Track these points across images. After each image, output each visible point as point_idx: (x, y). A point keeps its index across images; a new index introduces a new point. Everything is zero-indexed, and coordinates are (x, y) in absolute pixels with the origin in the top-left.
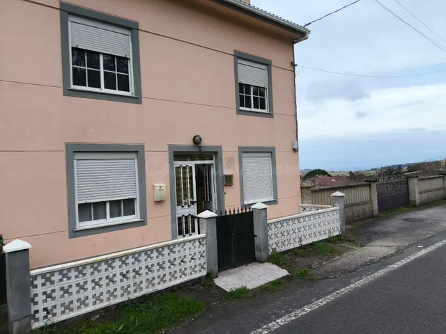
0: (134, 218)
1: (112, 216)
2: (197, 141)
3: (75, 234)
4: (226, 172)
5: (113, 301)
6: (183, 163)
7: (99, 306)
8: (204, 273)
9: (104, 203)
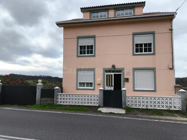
0: (92, 88)
1: (87, 86)
2: (114, 66)
3: (77, 89)
4: (126, 77)
5: (72, 104)
6: (109, 73)
7: (69, 104)
8: (98, 105)
9: (85, 83)
